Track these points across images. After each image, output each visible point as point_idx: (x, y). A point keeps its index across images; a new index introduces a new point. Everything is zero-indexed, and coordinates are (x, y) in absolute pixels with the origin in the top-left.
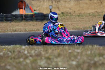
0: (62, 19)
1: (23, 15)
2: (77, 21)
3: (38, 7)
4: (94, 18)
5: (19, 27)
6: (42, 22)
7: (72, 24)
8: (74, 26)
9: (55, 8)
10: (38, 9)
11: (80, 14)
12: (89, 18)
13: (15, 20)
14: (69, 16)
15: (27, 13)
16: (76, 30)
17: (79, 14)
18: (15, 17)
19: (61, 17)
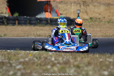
0: (90, 25)
1: (48, 19)
2: (107, 28)
3: (65, 10)
5: (44, 32)
7: (100, 31)
8: (103, 32)
9: (83, 12)
10: (65, 12)
11: (110, 20)
13: (40, 24)
14: (98, 21)
15: (52, 17)
16: (106, 38)
17: (108, 21)
18: (40, 21)
19: (89, 22)
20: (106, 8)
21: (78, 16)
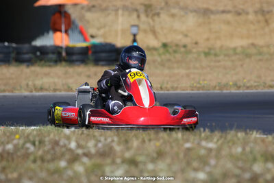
0: (162, 61)
1: (61, 48)
2: (202, 68)
4: (247, 60)
5: (51, 80)
7: (188, 75)
8: (194, 79)
9: (145, 31)
10: (101, 32)
11: (210, 49)
12: (233, 61)
13: (41, 60)
14: (181, 53)
15: (71, 44)
16: (201, 91)
17: (207, 50)
18: (41, 53)
19: (160, 55)
20: (201, 20)
21: (135, 41)
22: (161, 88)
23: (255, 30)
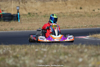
0: (28, 19)
2: (43, 21)
3: (7, 7)
6: (10, 22)
7: (38, 24)
8: (40, 26)
9: (22, 8)
10: (6, 9)
11: (46, 14)
14: (35, 16)
17: (45, 15)
19: (28, 17)
20: (42, 4)
21: (18, 12)
22: (28, 29)
23: (62, 7)
